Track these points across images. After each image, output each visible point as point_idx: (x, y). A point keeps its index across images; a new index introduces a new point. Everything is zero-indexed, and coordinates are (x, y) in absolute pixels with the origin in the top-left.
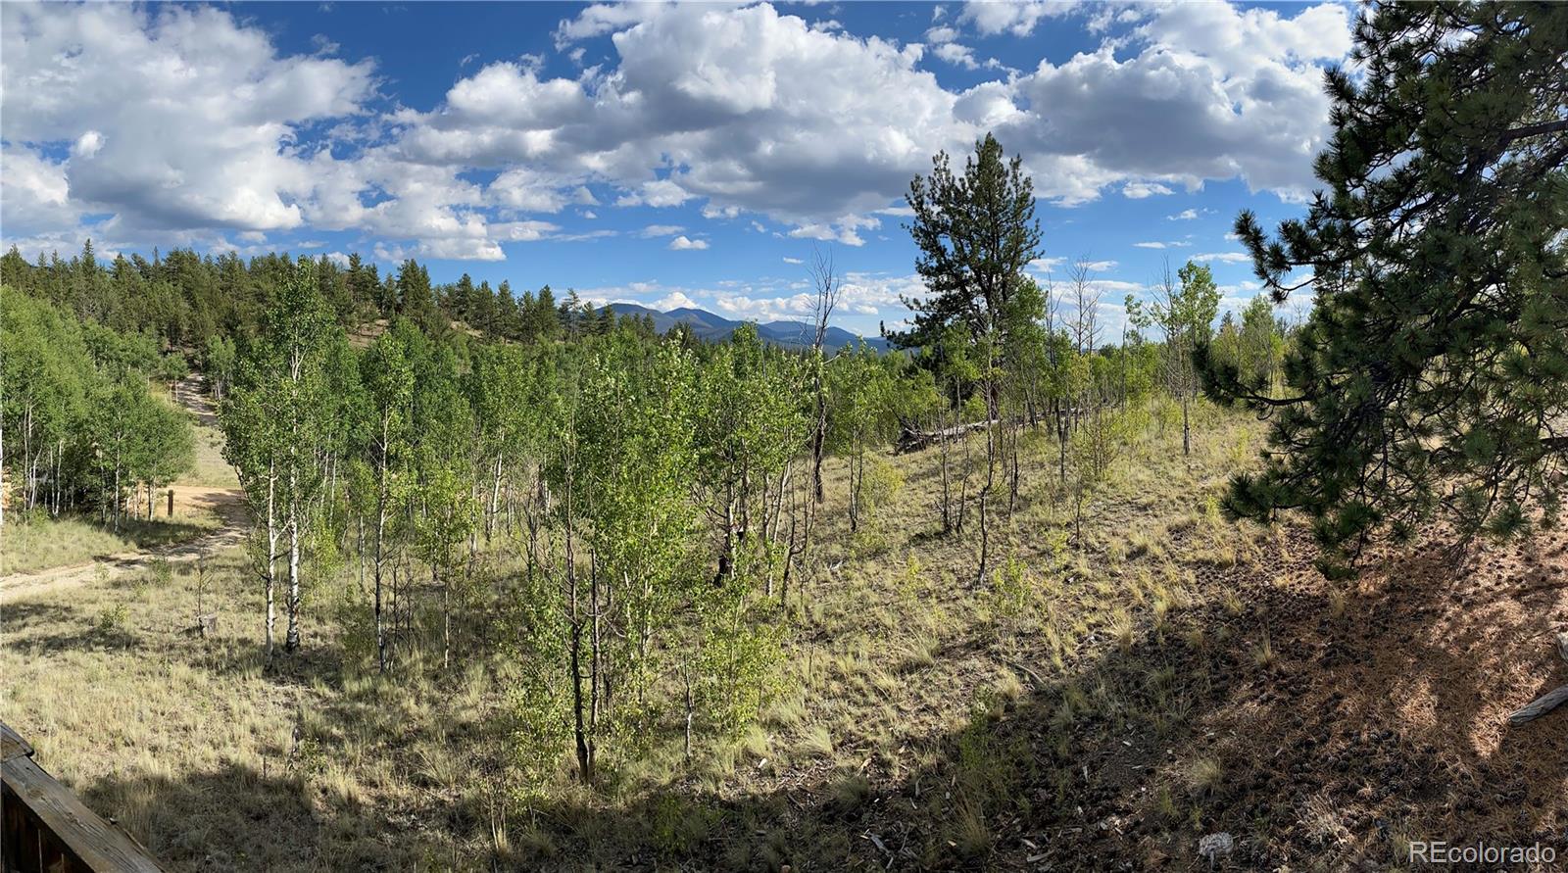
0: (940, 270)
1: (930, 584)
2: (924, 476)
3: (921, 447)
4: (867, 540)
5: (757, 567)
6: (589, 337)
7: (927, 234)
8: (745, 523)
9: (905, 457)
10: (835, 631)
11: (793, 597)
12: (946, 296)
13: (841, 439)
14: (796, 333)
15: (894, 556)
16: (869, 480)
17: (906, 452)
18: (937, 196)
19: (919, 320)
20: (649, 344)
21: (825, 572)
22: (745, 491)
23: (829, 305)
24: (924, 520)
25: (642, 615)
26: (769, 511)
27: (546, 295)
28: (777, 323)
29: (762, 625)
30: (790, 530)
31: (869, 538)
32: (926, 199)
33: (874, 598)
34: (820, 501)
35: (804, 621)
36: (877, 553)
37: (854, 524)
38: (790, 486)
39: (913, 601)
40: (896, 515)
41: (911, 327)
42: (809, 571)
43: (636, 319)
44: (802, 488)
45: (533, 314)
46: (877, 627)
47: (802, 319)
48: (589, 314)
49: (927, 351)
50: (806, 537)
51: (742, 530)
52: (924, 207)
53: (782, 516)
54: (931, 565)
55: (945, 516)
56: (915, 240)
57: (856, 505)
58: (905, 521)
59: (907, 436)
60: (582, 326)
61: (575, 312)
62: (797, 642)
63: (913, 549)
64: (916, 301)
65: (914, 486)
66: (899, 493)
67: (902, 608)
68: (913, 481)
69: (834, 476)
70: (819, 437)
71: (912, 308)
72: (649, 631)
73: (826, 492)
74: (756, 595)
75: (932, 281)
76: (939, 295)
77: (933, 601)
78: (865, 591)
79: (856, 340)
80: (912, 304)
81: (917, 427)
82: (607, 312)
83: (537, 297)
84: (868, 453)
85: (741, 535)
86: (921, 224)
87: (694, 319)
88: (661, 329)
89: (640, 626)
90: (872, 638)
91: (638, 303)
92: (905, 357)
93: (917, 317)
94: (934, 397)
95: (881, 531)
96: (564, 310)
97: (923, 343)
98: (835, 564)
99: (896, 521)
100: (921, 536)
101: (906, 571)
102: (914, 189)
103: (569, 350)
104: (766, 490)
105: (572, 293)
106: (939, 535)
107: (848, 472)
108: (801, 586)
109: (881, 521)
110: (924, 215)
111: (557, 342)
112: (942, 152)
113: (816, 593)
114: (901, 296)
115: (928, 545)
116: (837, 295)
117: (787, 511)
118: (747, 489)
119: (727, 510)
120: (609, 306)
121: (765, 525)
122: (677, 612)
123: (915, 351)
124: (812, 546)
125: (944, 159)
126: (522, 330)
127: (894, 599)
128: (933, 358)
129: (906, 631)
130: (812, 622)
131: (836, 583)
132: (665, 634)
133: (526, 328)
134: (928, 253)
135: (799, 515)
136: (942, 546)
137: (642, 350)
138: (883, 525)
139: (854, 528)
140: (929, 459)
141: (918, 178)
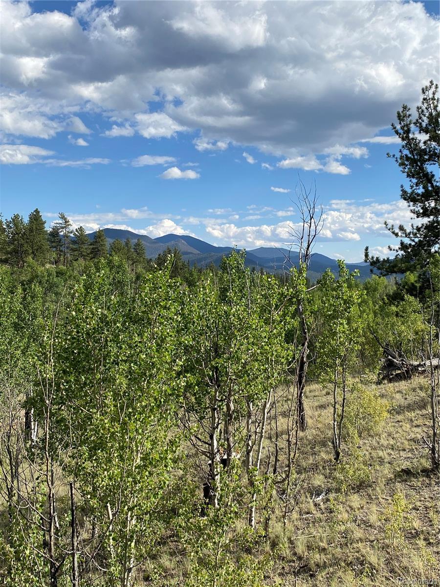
0: (427, 196)
1: (417, 524)
2: (410, 408)
3: (406, 376)
4: (351, 472)
5: (241, 495)
6: (81, 261)
7: (413, 162)
8: (229, 451)
9: (389, 387)
10: (318, 565)
11: (276, 528)
12: (434, 222)
13: (324, 366)
14: (280, 260)
15: (380, 490)
16: (352, 409)
17: (390, 381)
18: (424, 125)
19: (403, 247)
20: (140, 269)
21: (308, 503)
22: (229, 417)
23: (313, 233)
24: (410, 455)
25: (126, 547)
26: (253, 437)
27: (36, 218)
28: (262, 249)
29: (245, 555)
30: (273, 459)
31: (353, 470)
32: (412, 126)
33: (358, 534)
34: (303, 430)
35: (287, 552)
36: (361, 486)
37: (338, 454)
38: (273, 412)
39: (398, 541)
40: (381, 447)
41: (395, 253)
42: (292, 501)
43: (127, 244)
44: (284, 414)
45: (22, 237)
46: (362, 564)
47: (286, 246)
48: (80, 238)
49: (412, 277)
50: (289, 466)
51: (225, 457)
52: (411, 136)
53: (265, 442)
54: (418, 504)
55: (433, 453)
56: (401, 168)
57: (339, 435)
58: (390, 455)
59: (390, 365)
60: (73, 250)
61: (66, 236)
62: (280, 574)
63: (398, 485)
64: (401, 228)
65: (400, 418)
66: (383, 424)
67: (388, 546)
68: (398, 413)
69: (316, 404)
70: (302, 363)
71: (397, 235)
72: (132, 563)
73: (309, 421)
74: (240, 525)
75: (419, 208)
76: (426, 220)
77: (421, 543)
78: (349, 525)
79: (338, 266)
80: (397, 230)
81: (400, 356)
82: (98, 236)
83: (26, 220)
84: (350, 381)
85: (224, 462)
86: (406, 152)
87: (183, 247)
88: (151, 254)
89: (123, 559)
90: (357, 575)
91: (130, 229)
92: (388, 284)
93: (402, 243)
94: (420, 326)
95: (365, 463)
96: (55, 234)
97: (408, 269)
98: (318, 495)
99: (381, 453)
100: (407, 472)
101: (392, 508)
102: (400, 118)
103: (60, 274)
104: (249, 417)
105: (63, 217)
106: (426, 472)
107: (330, 398)
108: (284, 517)
109: (364, 453)
110: (410, 144)
111: (48, 266)
112: (431, 82)
113: (299, 523)
114: (385, 223)
115: (414, 482)
116: (321, 223)
117: (270, 438)
118: (231, 416)
119: (211, 437)
120: (100, 231)
121: (248, 452)
122: (162, 542)
123: (399, 277)
124: (295, 476)
125: (433, 89)
126: (10, 253)
127: (378, 536)
128: (418, 285)
129: (392, 571)
130: (295, 554)
131: (318, 515)
132: (150, 565)
133: (15, 251)
134: (415, 180)
135: (282, 444)
136: (430, 484)
137: (132, 276)
138: (368, 456)
139: (337, 459)
140: (414, 390)
141: (405, 108)
